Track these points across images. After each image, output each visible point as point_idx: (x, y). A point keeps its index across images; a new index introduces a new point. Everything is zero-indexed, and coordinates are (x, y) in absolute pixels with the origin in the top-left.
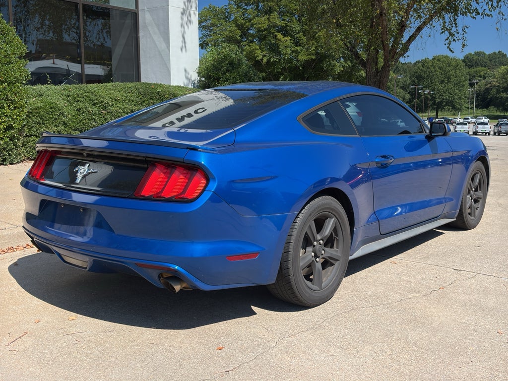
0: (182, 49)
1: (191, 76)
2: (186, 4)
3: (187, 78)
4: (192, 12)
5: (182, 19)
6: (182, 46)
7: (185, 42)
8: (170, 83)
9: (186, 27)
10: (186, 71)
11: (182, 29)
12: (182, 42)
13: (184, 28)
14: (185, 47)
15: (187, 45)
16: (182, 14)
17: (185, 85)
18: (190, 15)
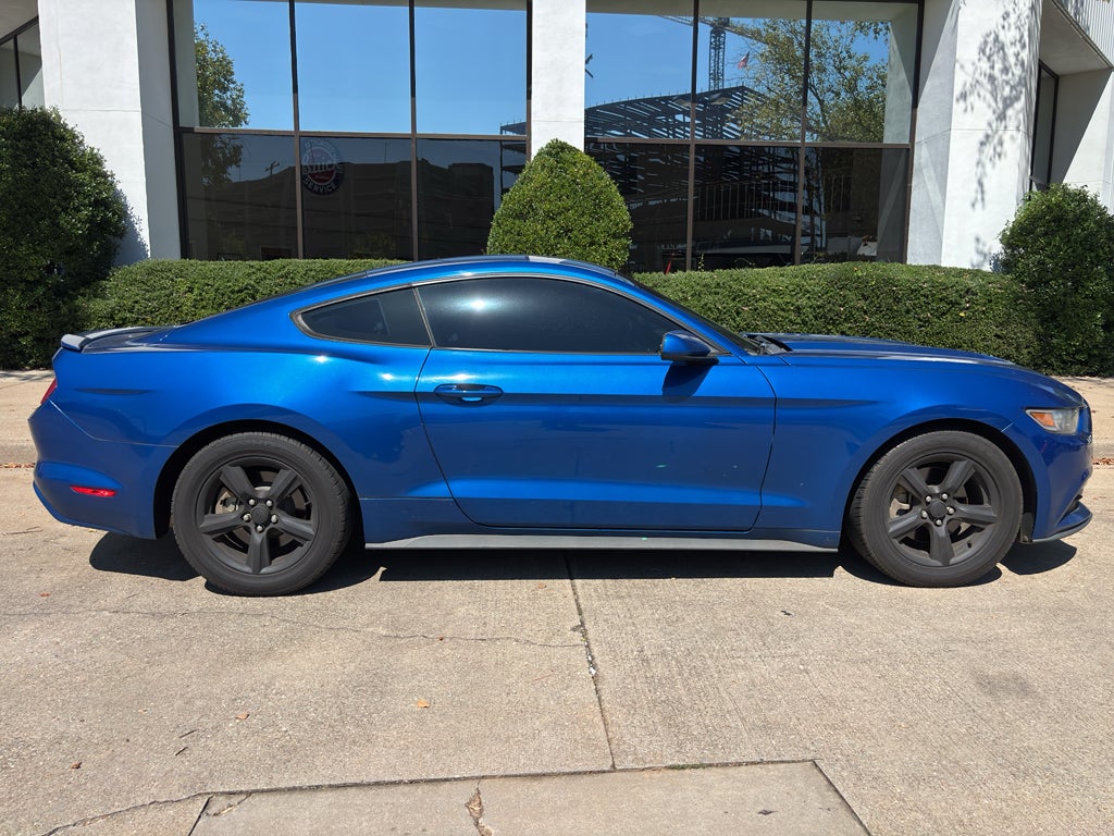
0: (973, 205)
1: (990, 249)
2: (994, 125)
3: (979, 252)
4: (1006, 138)
5: (981, 152)
6: (976, 199)
7: (982, 192)
8: (941, 262)
9: (989, 166)
10: (978, 240)
11: (980, 169)
12: (977, 192)
13: (983, 166)
14: (983, 199)
15: (986, 197)
16: (982, 144)
17: (973, 266)
18: (1001, 143)
